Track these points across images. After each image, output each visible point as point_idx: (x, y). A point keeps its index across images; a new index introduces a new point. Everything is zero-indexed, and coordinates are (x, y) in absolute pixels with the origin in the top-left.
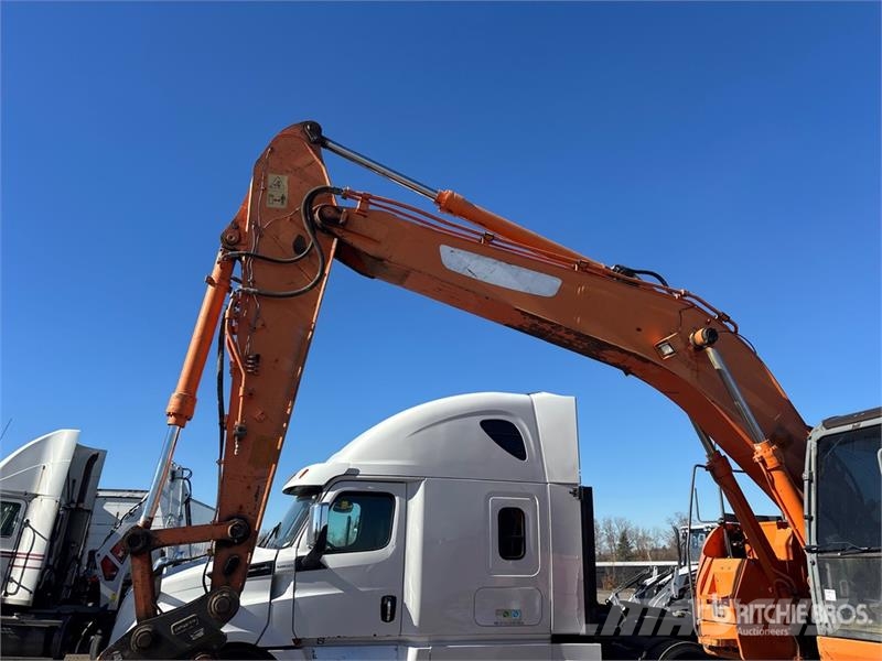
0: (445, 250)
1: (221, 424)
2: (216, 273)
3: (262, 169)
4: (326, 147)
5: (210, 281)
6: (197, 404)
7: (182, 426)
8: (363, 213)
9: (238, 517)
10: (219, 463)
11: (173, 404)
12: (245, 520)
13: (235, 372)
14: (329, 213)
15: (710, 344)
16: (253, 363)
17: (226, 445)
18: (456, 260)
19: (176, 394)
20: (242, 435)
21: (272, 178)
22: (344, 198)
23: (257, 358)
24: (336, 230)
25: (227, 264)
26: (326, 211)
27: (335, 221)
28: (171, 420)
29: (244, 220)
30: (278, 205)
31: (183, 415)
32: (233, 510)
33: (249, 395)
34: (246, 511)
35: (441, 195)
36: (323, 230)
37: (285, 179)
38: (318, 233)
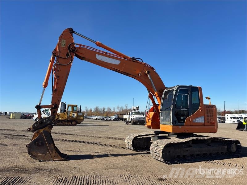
0: (97, 55)
1: (52, 88)
2: (51, 60)
3: (61, 38)
4: (74, 33)
5: (50, 61)
6: (48, 84)
7: (45, 88)
8: (80, 48)
9: (55, 104)
10: (52, 95)
11: (44, 84)
12: (57, 105)
13: (55, 78)
14: (73, 49)
15: (148, 74)
16: (58, 77)
17: (53, 92)
18: (99, 57)
19: (44, 82)
20: (56, 90)
21: (62, 40)
22: (76, 45)
23: (59, 77)
24: (75, 52)
25: (53, 58)
26: (73, 48)
27: (74, 50)
28: (43, 87)
29: (57, 49)
30: (63, 46)
31: (46, 86)
32: (54, 103)
33: (57, 83)
34: (57, 103)
35: (97, 42)
36: (72, 52)
37: (65, 41)
38: (71, 52)
